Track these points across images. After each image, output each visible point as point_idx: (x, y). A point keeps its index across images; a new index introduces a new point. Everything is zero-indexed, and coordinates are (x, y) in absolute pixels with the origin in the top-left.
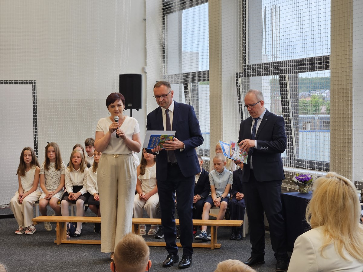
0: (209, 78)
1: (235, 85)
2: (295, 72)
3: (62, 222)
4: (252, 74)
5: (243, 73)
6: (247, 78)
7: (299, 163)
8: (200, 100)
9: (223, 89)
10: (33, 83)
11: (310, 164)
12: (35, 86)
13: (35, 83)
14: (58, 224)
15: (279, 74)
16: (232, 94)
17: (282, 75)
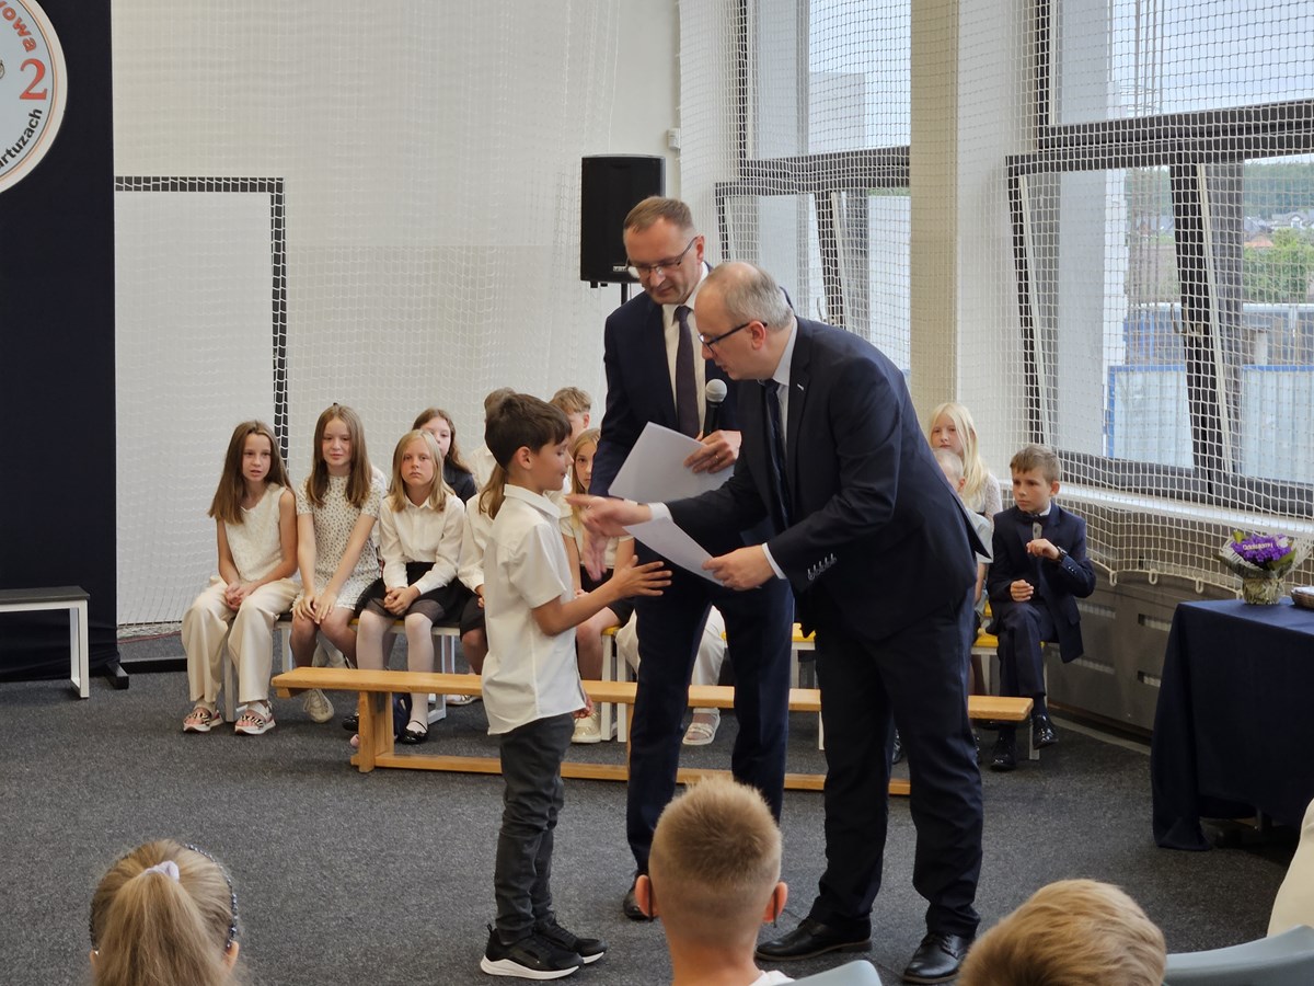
0: (908, 175)
1: (1005, 202)
2: (1232, 155)
3: (377, 693)
4: (1071, 163)
5: (1035, 156)
6: (1052, 176)
7: (1242, 493)
8: (872, 257)
9: (959, 217)
10: (275, 187)
11: (1284, 496)
12: (279, 200)
13: (280, 187)
14: (364, 699)
15: (1172, 162)
16: (994, 236)
17: (1183, 165)
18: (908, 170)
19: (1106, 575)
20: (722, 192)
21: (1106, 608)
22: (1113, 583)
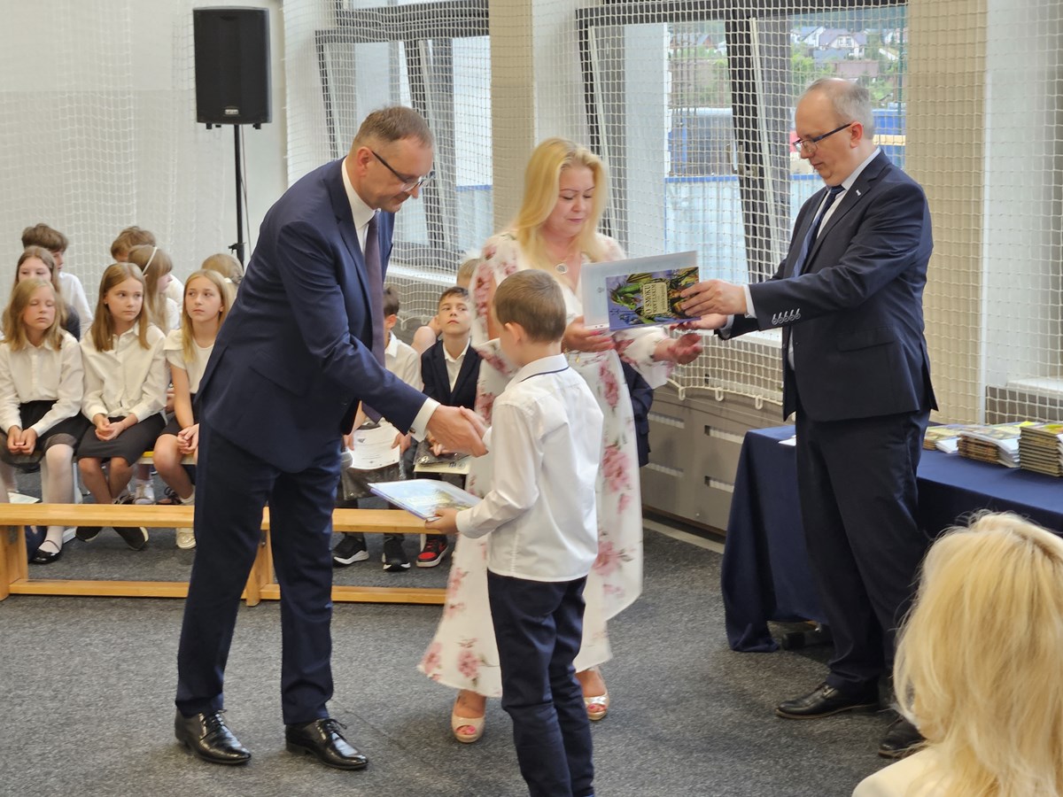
0: (487, 26)
3: (9, 526)
4: (635, 17)
5: (602, 9)
6: (613, 29)
8: (457, 99)
9: (535, 65)
15: (728, 18)
16: (567, 82)
17: (738, 21)
18: (487, 21)
19: (675, 390)
20: (322, 39)
21: (676, 419)
22: (682, 397)
